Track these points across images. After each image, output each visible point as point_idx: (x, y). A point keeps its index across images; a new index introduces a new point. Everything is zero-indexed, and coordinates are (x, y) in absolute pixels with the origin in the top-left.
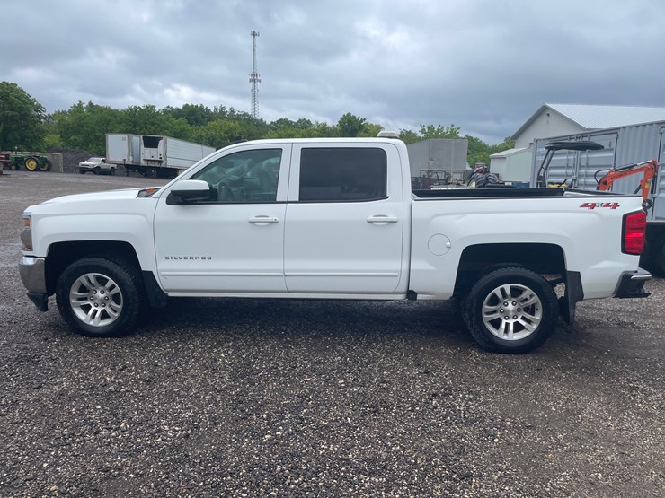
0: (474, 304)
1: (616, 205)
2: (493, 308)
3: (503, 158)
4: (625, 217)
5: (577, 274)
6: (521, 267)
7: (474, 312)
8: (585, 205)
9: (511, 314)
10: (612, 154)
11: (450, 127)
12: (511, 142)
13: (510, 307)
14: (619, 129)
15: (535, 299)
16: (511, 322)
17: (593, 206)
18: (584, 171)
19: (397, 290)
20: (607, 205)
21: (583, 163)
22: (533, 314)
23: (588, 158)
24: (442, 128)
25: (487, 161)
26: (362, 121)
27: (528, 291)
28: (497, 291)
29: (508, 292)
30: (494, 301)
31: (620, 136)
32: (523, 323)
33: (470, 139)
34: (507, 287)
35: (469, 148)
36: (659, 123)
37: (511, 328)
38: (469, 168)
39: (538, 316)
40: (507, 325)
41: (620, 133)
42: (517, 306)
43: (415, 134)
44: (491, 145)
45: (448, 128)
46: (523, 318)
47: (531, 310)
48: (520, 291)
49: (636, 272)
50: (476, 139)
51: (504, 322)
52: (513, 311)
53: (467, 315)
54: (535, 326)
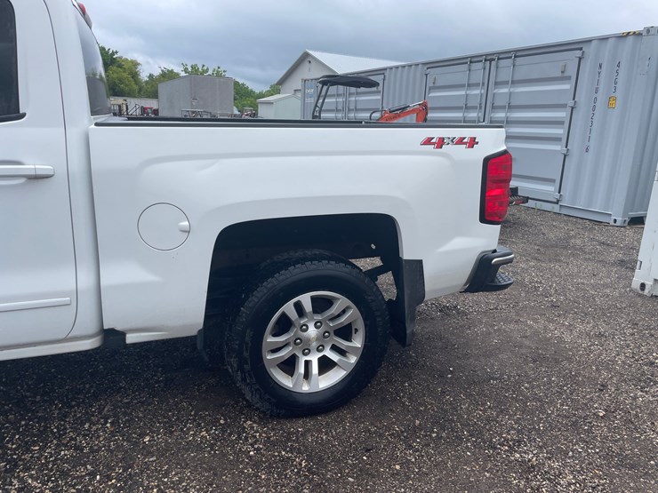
0: (247, 339)
1: (473, 143)
2: (282, 339)
3: (270, 103)
4: (487, 161)
5: (418, 264)
6: (329, 259)
7: (246, 354)
8: (428, 142)
9: (314, 345)
10: (379, 97)
11: (216, 68)
12: (276, 89)
13: (312, 331)
14: (385, 69)
15: (353, 314)
16: (314, 358)
17: (441, 143)
18: (353, 115)
19: (75, 333)
20: (461, 141)
21: (352, 107)
22: (348, 339)
23: (356, 101)
24: (208, 69)
25: (255, 107)
26: (113, 53)
27: (341, 301)
28: (289, 308)
29: (308, 306)
30: (284, 325)
31: (387, 78)
32: (334, 357)
33: (236, 83)
34: (306, 299)
35: (237, 94)
36: (424, 64)
37: (315, 368)
38: (236, 112)
39: (358, 342)
40: (307, 363)
41: (387, 73)
42: (322, 329)
43: (178, 74)
44: (257, 91)
45: (214, 70)
46: (335, 348)
47: (346, 332)
48: (329, 302)
49: (495, 251)
50: (243, 85)
51: (302, 360)
52: (317, 339)
53: (234, 361)
54: (353, 360)
